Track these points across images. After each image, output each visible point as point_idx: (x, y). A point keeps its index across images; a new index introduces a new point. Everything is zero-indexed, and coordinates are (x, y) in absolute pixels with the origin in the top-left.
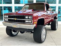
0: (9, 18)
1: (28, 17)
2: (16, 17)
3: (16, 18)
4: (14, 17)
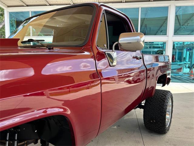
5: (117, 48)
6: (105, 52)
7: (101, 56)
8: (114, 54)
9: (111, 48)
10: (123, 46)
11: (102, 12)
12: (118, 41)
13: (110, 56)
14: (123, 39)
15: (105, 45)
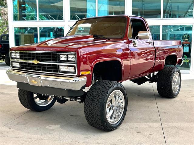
0: (21, 58)
1: (67, 58)
2: (37, 57)
3: (38, 60)
4: (33, 56)
5: (137, 38)
6: (132, 40)
7: (129, 42)
8: (136, 41)
9: (134, 38)
10: (140, 38)
11: (130, 20)
12: (138, 35)
13: (134, 42)
14: (140, 34)
15: (132, 37)
